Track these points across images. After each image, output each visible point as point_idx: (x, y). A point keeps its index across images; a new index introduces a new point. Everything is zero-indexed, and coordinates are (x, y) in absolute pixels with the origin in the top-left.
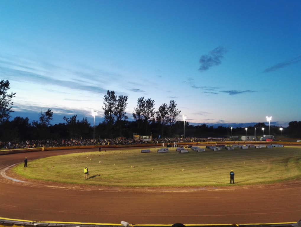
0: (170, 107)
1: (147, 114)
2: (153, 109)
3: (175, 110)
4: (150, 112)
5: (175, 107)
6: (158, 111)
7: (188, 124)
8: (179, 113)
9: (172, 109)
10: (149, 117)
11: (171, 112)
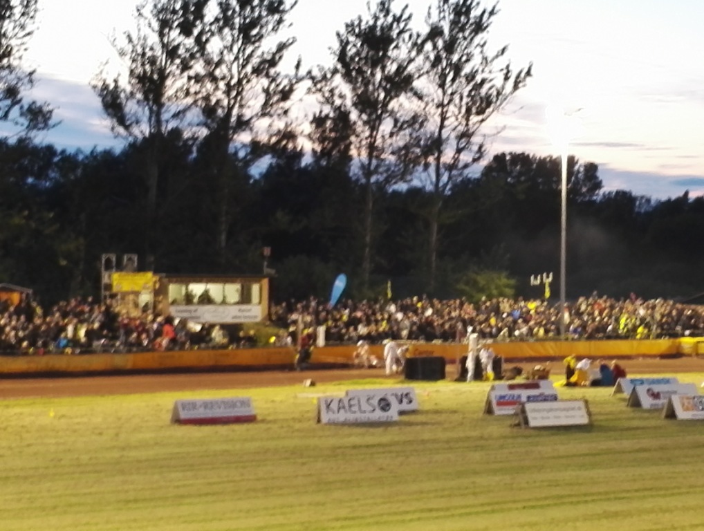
0: (435, 32)
1: (228, 93)
2: (282, 47)
3: (476, 62)
4: (257, 71)
5: (479, 27)
6: (331, 62)
7: (598, 185)
8: (516, 87)
9: (450, 47)
10: (248, 113)
11: (443, 77)
